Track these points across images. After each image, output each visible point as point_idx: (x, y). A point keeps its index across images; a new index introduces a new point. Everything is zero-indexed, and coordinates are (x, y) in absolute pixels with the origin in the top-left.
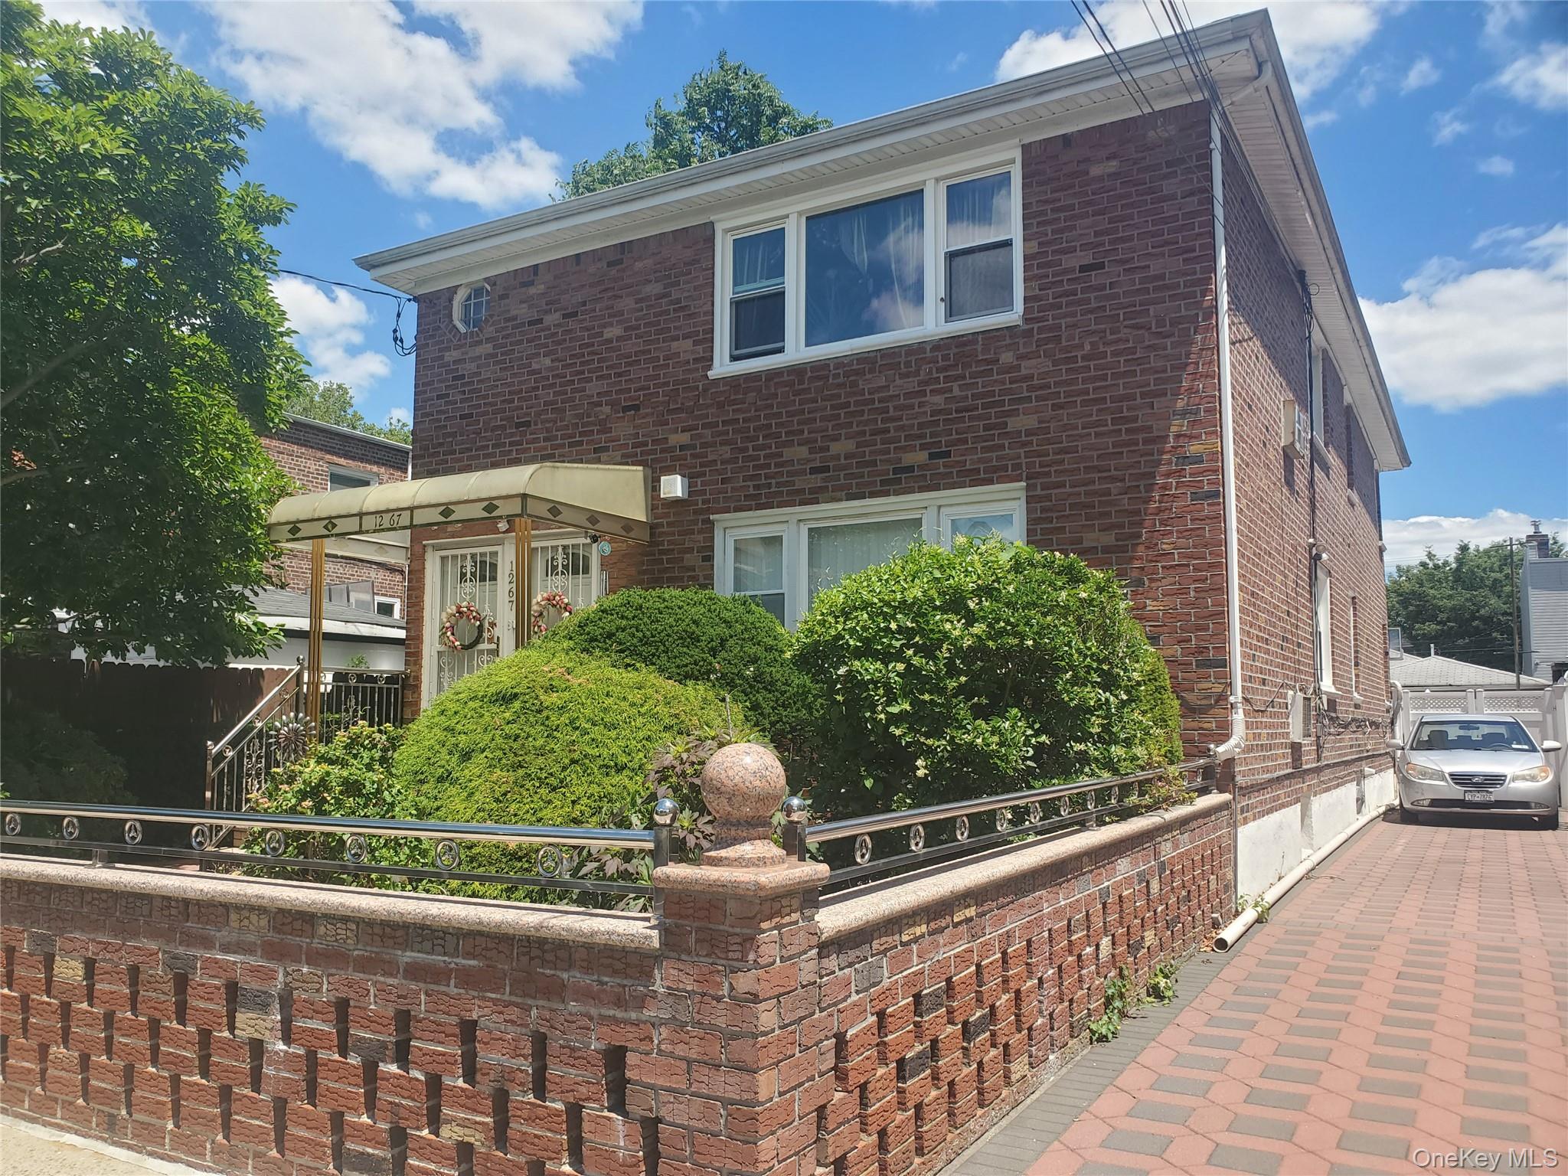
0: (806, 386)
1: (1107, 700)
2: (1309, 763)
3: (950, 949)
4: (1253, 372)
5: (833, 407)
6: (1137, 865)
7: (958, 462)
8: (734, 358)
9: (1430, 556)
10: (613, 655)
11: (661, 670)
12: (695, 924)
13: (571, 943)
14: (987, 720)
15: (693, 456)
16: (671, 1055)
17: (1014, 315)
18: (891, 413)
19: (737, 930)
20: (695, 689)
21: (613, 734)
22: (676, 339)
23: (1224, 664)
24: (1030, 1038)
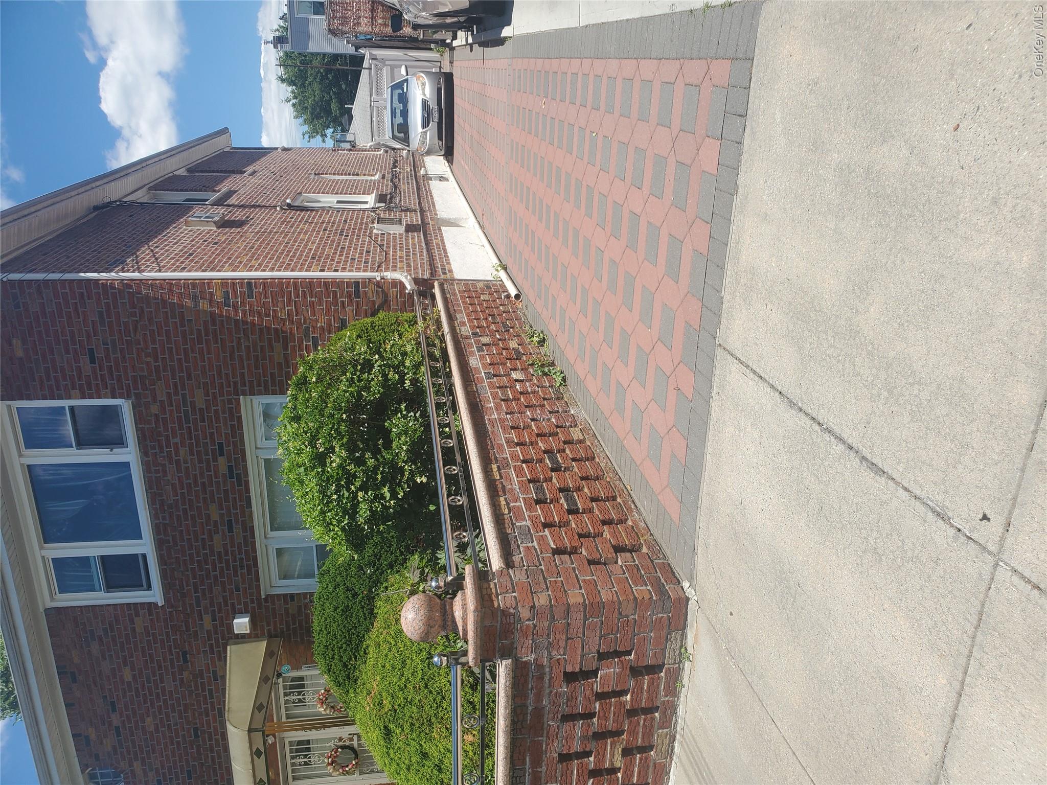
0: (171, 539)
1: (379, 366)
2: (416, 219)
3: (514, 481)
4: (167, 251)
5: (186, 519)
6: (473, 352)
7: (226, 438)
8: (149, 587)
9: (288, 101)
10: (358, 663)
11: (368, 630)
12: (498, 641)
13: (513, 707)
14: (392, 442)
15: (220, 611)
16: (565, 648)
17: (125, 406)
18: (191, 481)
19: (499, 619)
20: (380, 607)
21: (408, 662)
22: (134, 630)
23: (357, 283)
24: (561, 427)
